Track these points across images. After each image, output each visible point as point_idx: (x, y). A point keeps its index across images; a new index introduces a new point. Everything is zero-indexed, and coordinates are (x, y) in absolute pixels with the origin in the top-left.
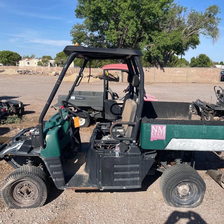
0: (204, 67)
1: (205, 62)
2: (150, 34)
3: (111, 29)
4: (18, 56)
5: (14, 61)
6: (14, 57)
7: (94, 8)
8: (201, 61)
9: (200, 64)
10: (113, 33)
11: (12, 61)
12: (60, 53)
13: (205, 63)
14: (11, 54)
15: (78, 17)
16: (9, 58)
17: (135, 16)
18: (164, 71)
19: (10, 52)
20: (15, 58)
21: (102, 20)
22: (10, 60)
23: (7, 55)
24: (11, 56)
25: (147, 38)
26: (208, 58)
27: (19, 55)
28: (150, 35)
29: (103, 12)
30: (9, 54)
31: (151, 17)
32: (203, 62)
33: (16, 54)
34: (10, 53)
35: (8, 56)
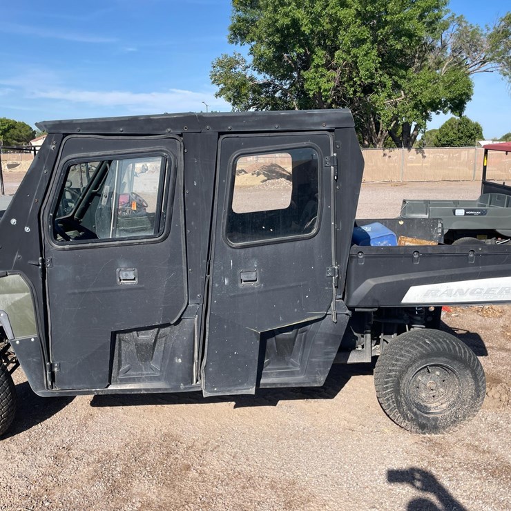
0: (469, 145)
1: (472, 135)
2: (395, 75)
3: (317, 66)
4: (27, 131)
5: (18, 141)
6: (19, 133)
7: (287, 21)
8: (462, 133)
9: (460, 138)
10: (323, 76)
11: (15, 142)
13: (472, 137)
14: (13, 126)
15: (233, 42)
16: (8, 134)
17: (368, 37)
18: (425, 155)
19: (8, 121)
21: (299, 48)
22: (9, 140)
23: (4, 128)
24: (11, 131)
25: (389, 83)
26: (477, 124)
27: (31, 128)
28: (396, 78)
29: (304, 31)
30: (6, 127)
31: (403, 38)
32: (468, 134)
33: (24, 125)
34: (8, 123)
35: (6, 131)
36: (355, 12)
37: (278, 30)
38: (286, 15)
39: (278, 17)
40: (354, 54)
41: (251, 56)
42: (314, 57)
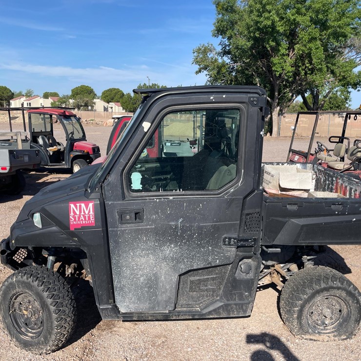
3: (283, 55)
4: (8, 93)
10: (285, 62)
12: (77, 88)
17: (318, 36)
20: (3, 95)
27: (11, 91)
33: (5, 88)
36: (309, 18)
37: (258, 29)
38: (268, 18)
39: (262, 19)
40: (309, 47)
41: (220, 46)
42: (281, 48)
